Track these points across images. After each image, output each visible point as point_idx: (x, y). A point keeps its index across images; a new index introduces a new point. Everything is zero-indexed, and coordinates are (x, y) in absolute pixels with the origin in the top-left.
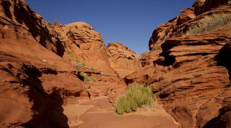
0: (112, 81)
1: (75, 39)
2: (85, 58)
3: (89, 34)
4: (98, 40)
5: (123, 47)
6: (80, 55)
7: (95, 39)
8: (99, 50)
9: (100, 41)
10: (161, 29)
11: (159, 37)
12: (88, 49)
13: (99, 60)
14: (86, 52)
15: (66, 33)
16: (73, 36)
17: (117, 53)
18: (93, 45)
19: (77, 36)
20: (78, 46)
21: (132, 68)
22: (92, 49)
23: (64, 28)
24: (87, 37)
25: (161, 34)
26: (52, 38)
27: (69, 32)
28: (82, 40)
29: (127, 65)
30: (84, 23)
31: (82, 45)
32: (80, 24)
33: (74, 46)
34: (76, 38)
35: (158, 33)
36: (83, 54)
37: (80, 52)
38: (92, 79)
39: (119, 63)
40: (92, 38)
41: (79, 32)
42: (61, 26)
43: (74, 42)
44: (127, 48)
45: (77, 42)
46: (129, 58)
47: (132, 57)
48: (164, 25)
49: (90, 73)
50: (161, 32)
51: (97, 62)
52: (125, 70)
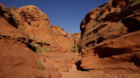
0: (59, 51)
1: (27, 18)
2: (35, 33)
3: (38, 14)
4: (46, 19)
5: (60, 29)
6: (30, 31)
7: (43, 18)
8: (46, 27)
9: (47, 20)
10: (92, 13)
11: (92, 18)
12: (38, 26)
13: (47, 35)
14: (36, 28)
15: (19, 13)
16: (25, 15)
17: (57, 32)
18: (42, 22)
19: (29, 15)
20: (29, 24)
21: (67, 42)
22: (41, 26)
23: (18, 10)
24: (37, 16)
25: (93, 17)
26: (5, 14)
27: (22, 12)
28: (33, 18)
29: (64, 41)
30: (34, 6)
31: (33, 23)
32: (31, 7)
33: (26, 23)
34: (27, 16)
35: (91, 16)
36: (34, 30)
37: (31, 29)
38: (45, 49)
39: (58, 39)
40: (41, 17)
41: (30, 12)
42: (15, 9)
43: (26, 21)
44: (63, 30)
45: (29, 20)
46: (65, 36)
47: (67, 36)
48: (95, 9)
49: (42, 44)
50: (92, 15)
51: (45, 36)
52: (63, 44)
